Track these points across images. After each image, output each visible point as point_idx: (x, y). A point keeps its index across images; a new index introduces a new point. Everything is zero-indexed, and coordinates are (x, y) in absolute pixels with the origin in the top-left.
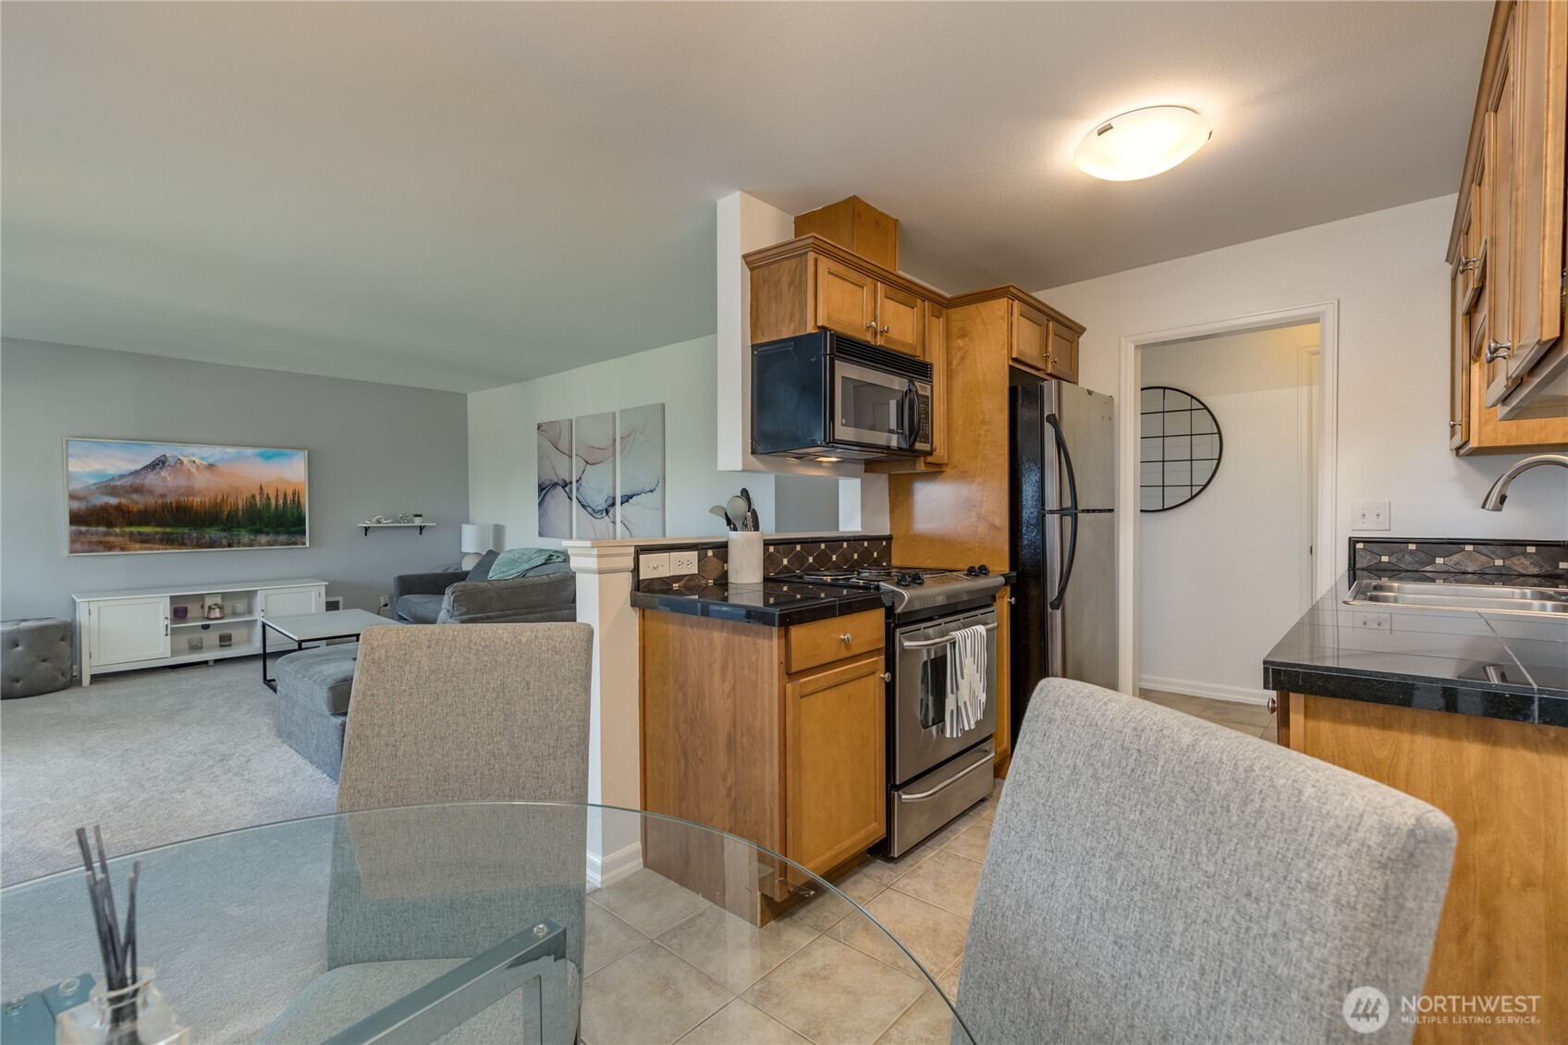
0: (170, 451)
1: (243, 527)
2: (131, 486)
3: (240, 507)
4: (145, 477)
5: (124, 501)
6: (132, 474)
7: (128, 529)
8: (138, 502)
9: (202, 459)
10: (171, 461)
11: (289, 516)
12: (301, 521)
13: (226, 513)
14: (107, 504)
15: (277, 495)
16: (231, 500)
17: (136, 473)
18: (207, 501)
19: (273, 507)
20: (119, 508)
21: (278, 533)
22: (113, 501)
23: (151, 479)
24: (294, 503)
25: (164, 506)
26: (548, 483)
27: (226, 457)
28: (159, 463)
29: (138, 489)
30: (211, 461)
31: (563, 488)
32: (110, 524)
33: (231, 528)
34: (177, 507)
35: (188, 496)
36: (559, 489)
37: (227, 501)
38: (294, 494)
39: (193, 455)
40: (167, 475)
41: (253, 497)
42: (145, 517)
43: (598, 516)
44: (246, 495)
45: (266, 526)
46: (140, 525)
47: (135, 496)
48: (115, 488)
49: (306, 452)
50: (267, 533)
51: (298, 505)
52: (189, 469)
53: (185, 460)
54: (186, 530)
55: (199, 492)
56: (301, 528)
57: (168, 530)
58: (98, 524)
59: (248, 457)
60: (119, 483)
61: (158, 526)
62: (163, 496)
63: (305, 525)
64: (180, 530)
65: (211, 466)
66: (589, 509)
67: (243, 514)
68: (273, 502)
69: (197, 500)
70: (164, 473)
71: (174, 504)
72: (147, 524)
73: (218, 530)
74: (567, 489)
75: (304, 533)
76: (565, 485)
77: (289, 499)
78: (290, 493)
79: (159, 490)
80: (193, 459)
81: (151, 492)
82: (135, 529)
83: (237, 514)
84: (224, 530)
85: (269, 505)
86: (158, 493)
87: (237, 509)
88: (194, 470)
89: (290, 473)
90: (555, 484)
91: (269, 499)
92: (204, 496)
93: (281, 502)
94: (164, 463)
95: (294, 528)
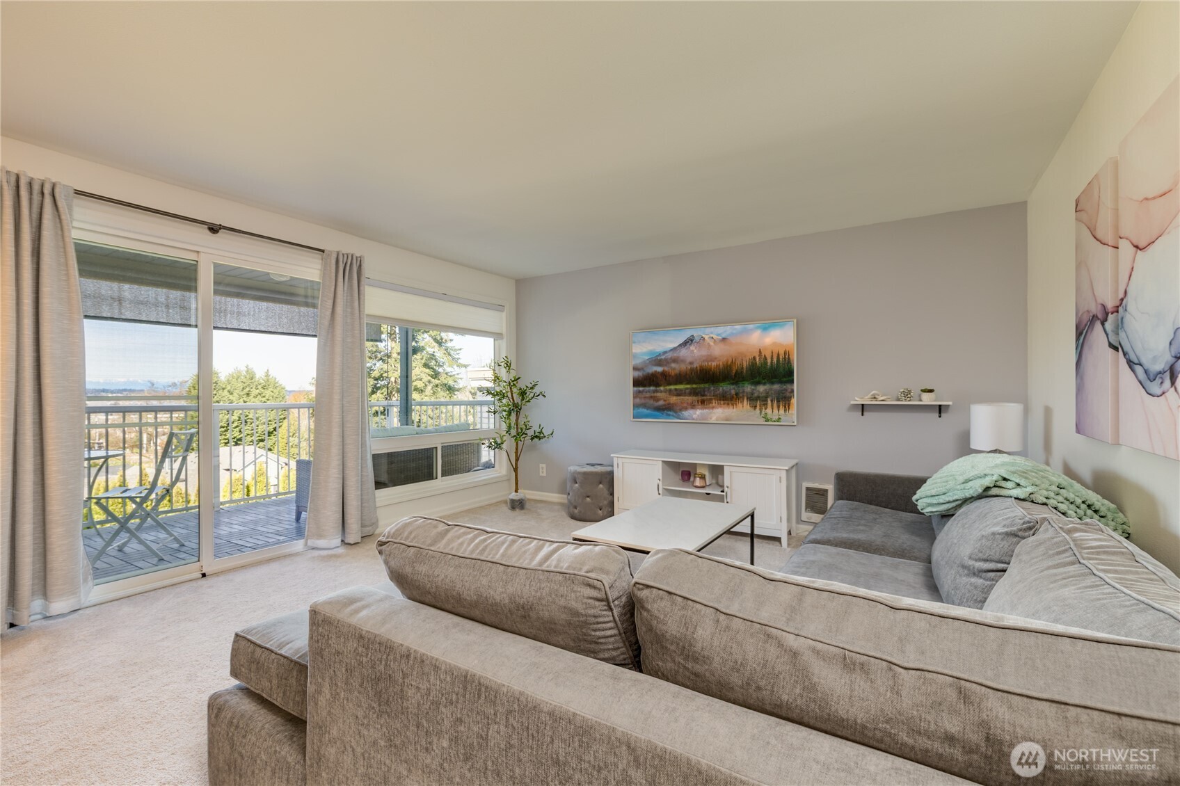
0: (696, 333)
1: (747, 381)
2: (671, 358)
3: (745, 366)
4: (680, 351)
5: (666, 369)
6: (671, 350)
7: (668, 387)
8: (675, 368)
9: (718, 335)
10: (697, 339)
11: (781, 370)
12: (791, 373)
13: (734, 372)
14: (656, 372)
15: (772, 356)
16: (738, 362)
17: (674, 349)
18: (721, 364)
19: (769, 364)
20: (664, 374)
21: (773, 383)
22: (659, 369)
23: (684, 353)
24: (785, 359)
25: (692, 370)
27: (734, 332)
28: (689, 341)
29: (675, 360)
30: (724, 336)
32: (657, 385)
33: (737, 382)
34: (700, 370)
35: (708, 362)
37: (735, 363)
38: (785, 353)
39: (712, 333)
40: (694, 349)
41: (754, 358)
42: (680, 378)
44: (749, 357)
45: (764, 379)
46: (676, 384)
47: (673, 365)
48: (661, 360)
49: (796, 321)
50: (764, 384)
51: (788, 361)
52: (709, 344)
53: (706, 337)
54: (707, 385)
55: (716, 358)
56: (790, 378)
57: (694, 386)
58: (650, 385)
59: (751, 330)
60: (663, 357)
61: (688, 383)
62: (691, 363)
63: (793, 376)
64: (702, 386)
65: (724, 339)
67: (747, 371)
68: (769, 361)
69: (714, 364)
70: (692, 348)
71: (698, 368)
72: (681, 383)
73: (729, 384)
75: (792, 382)
77: (781, 358)
78: (782, 353)
79: (689, 360)
80: (712, 335)
81: (683, 361)
82: (672, 387)
83: (742, 372)
84: (733, 384)
85: (766, 363)
86: (688, 361)
87: (743, 368)
88: (712, 344)
89: (782, 338)
91: (766, 358)
92: (719, 361)
93: (775, 360)
94: (692, 341)
95: (785, 379)
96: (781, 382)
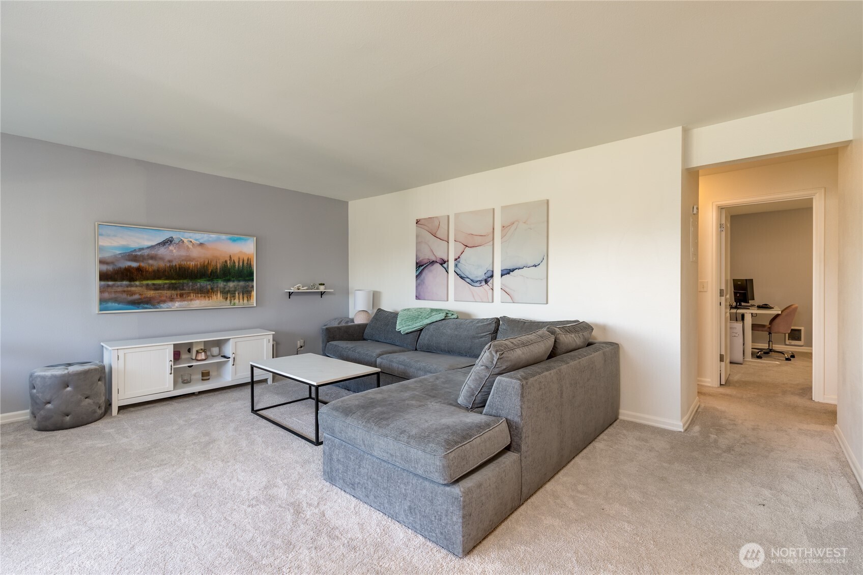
0: (176, 235)
1: (220, 278)
2: (148, 255)
3: (218, 267)
4: (159, 250)
5: (142, 264)
6: (148, 248)
7: (145, 282)
8: (155, 264)
9: (196, 240)
10: (176, 241)
11: (245, 271)
12: (251, 274)
13: (210, 271)
14: (130, 267)
15: (239, 261)
16: (213, 263)
17: (152, 247)
18: (199, 264)
19: (237, 267)
20: (139, 269)
21: (239, 281)
22: (134, 265)
23: (162, 251)
24: (248, 264)
25: (171, 267)
26: (425, 261)
27: (210, 239)
28: (168, 242)
29: (153, 257)
30: (201, 241)
31: (441, 264)
32: (131, 279)
33: (213, 279)
34: (179, 268)
35: (187, 261)
36: (438, 266)
37: (211, 264)
38: (248, 260)
39: (190, 238)
40: (173, 249)
41: (226, 262)
42: (158, 274)
43: (477, 284)
44: (222, 260)
45: (233, 278)
46: (154, 279)
47: (151, 262)
48: (136, 256)
49: (255, 238)
50: (233, 281)
51: (250, 266)
52: (187, 246)
53: (185, 241)
54: (185, 281)
55: (194, 259)
56: (251, 278)
57: (173, 281)
58: (122, 280)
59: (223, 240)
60: (139, 253)
61: (167, 279)
62: (170, 261)
63: (253, 276)
64: (181, 281)
65: (201, 244)
66: (467, 280)
67: (220, 271)
68: (237, 264)
69: (192, 264)
70: (171, 248)
71: (178, 266)
72: (159, 278)
73: (205, 281)
74: (445, 265)
75: (253, 280)
76: (443, 262)
77: (245, 263)
78: (245, 259)
79: (168, 258)
80: (191, 240)
81: (162, 259)
82: (150, 282)
83: (216, 271)
84: (209, 281)
85: (234, 266)
86: (167, 260)
87: (217, 268)
88: (190, 246)
89: (246, 249)
90: (433, 263)
91: (234, 262)
92: (197, 261)
93: (241, 264)
94: (171, 242)
95: (247, 278)
96: (245, 280)
